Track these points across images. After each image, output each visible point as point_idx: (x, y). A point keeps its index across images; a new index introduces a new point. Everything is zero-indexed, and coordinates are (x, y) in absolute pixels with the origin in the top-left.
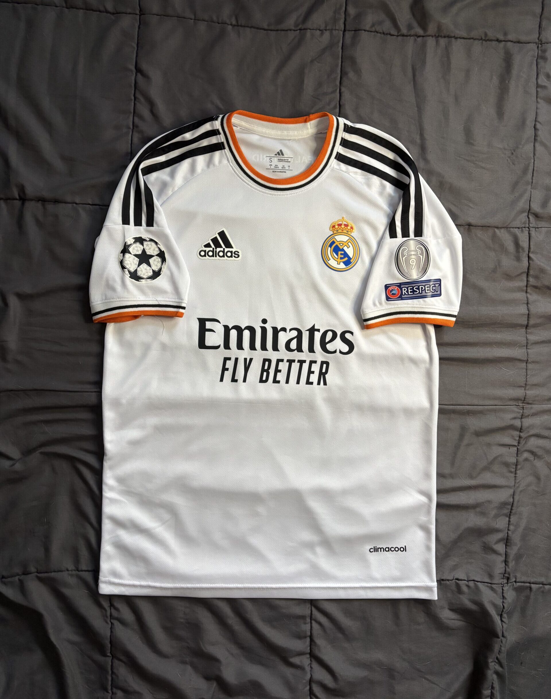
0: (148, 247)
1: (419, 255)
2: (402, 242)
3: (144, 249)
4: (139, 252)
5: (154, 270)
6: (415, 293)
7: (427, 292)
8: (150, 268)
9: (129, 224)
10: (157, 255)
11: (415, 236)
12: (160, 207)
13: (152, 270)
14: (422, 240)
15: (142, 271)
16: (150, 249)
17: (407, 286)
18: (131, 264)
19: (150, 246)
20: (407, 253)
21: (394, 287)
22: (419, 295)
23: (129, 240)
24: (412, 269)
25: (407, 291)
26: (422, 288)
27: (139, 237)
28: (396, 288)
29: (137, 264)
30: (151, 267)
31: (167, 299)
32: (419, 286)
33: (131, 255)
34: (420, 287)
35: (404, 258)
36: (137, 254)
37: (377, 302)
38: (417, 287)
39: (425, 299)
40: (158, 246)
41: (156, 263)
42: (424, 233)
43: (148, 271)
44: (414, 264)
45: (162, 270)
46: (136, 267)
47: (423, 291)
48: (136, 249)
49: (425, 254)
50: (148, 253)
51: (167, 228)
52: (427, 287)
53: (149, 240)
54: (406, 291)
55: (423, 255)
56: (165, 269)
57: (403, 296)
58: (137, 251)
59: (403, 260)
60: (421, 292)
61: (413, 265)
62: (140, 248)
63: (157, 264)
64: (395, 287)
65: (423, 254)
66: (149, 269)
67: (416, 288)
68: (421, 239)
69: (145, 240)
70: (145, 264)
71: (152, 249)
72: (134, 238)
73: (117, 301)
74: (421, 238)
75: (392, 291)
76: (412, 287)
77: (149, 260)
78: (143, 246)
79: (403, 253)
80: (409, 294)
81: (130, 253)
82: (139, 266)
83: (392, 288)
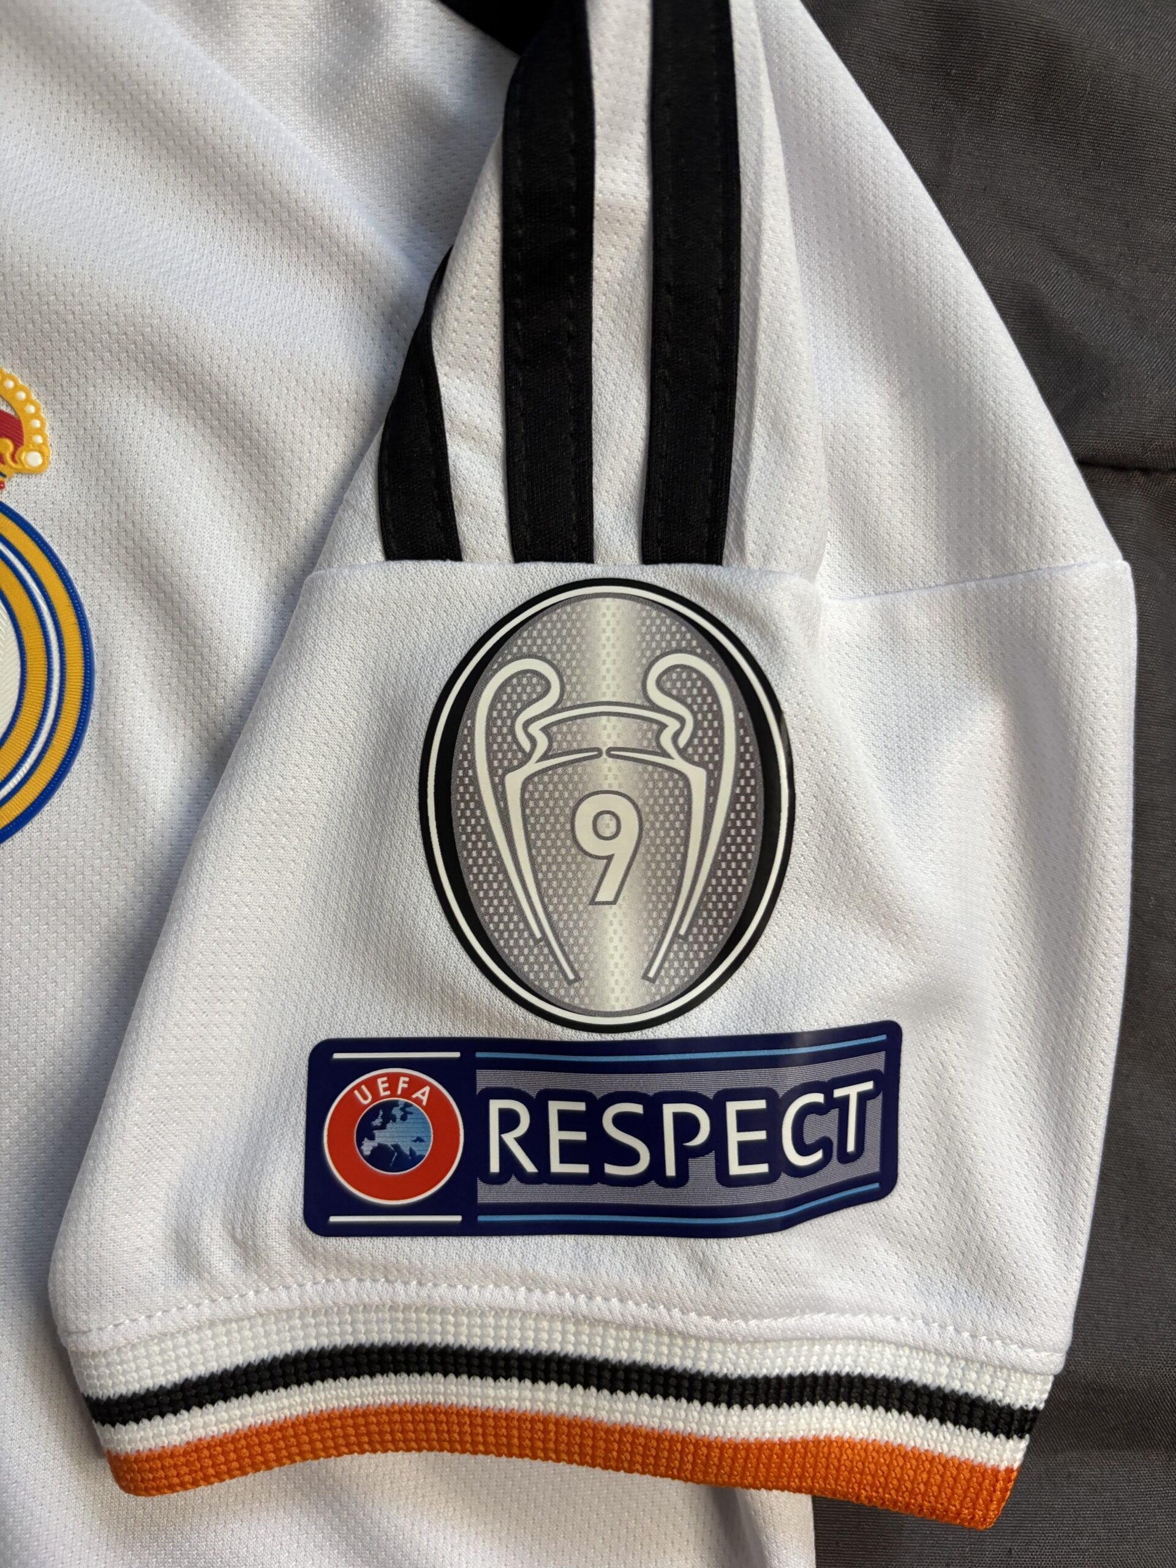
1: (678, 763)
2: (511, 606)
6: (610, 1169)
7: (735, 1168)
11: (648, 557)
14: (717, 594)
17: (533, 1082)
20: (545, 730)
21: (402, 1085)
22: (653, 1195)
24: (593, 902)
25: (535, 1144)
26: (686, 1126)
28: (423, 1094)
32: (654, 1104)
34: (669, 1110)
35: (514, 782)
37: (217, 1223)
38: (638, 1109)
39: (713, 1243)
42: (741, 522)
44: (622, 848)
47: (694, 1164)
49: (740, 757)
52: (740, 1114)
54: (520, 1141)
55: (719, 766)
57: (486, 1194)
59: (500, 796)
60: (671, 1170)
61: (610, 858)
64: (415, 1085)
65: (719, 749)
67: (623, 1122)
68: (705, 590)
74: (712, 571)
75: (377, 1122)
76: (581, 1106)
79: (512, 731)
80: (544, 1176)
83: (381, 1085)
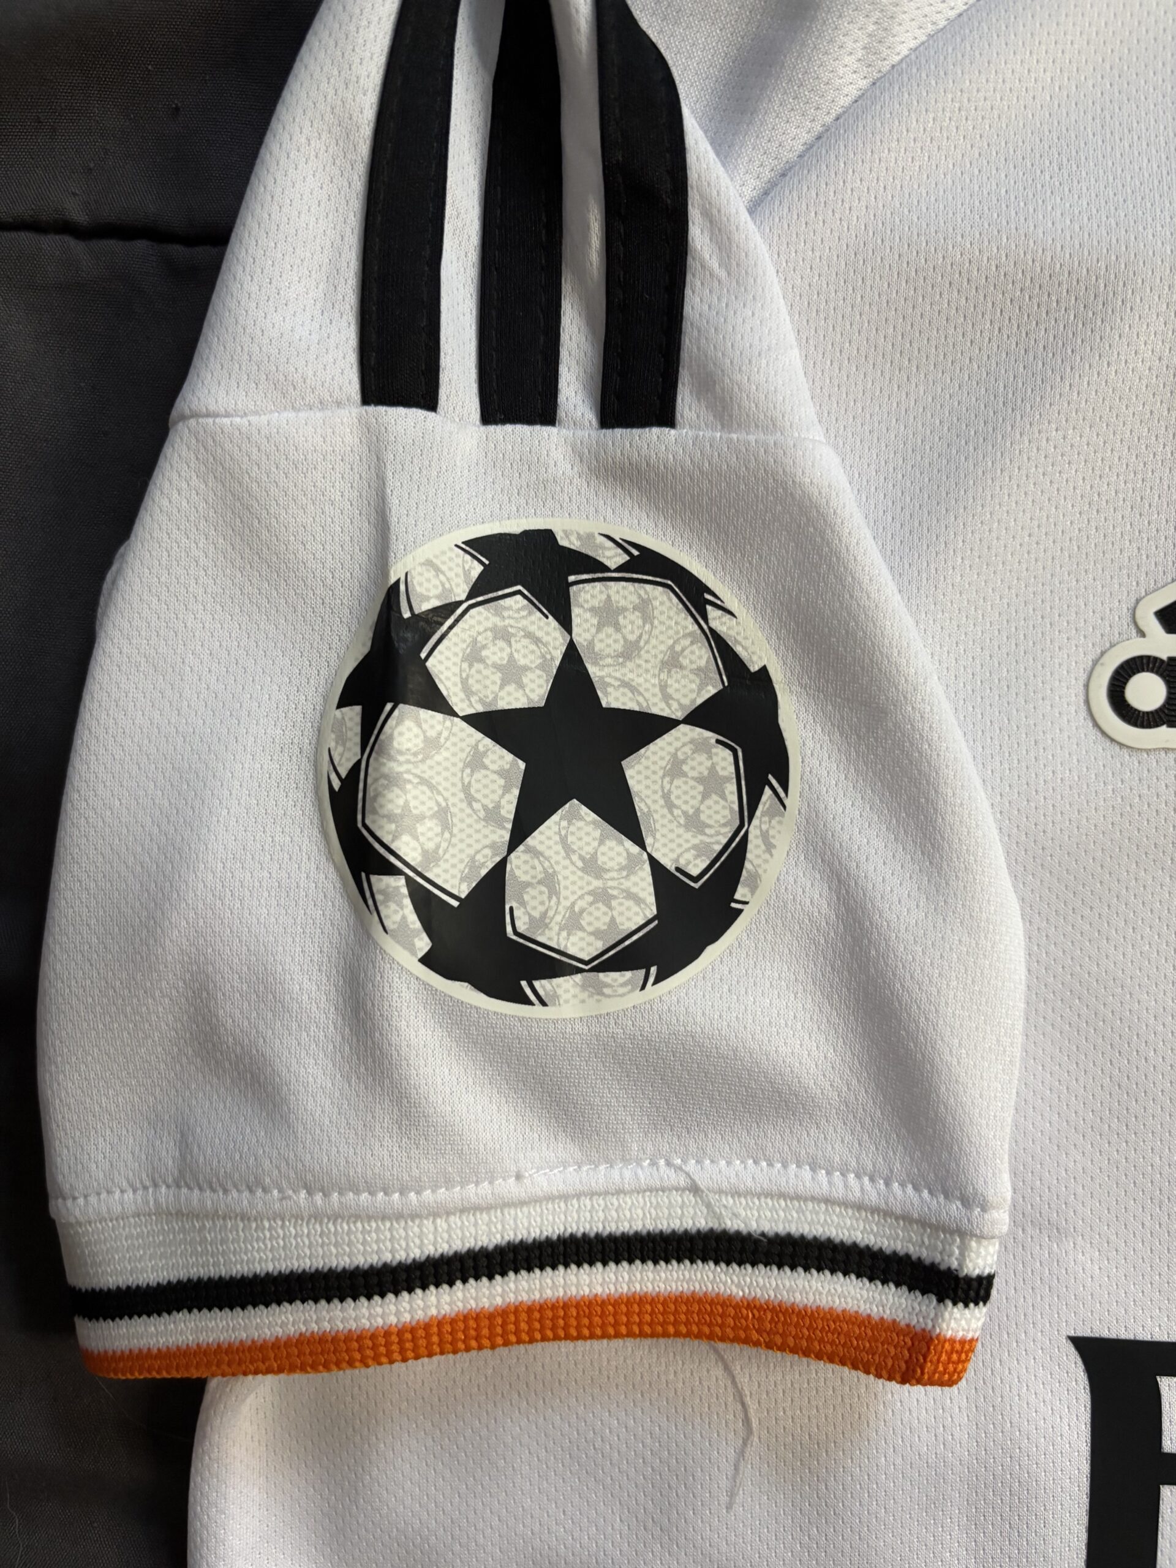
0: (610, 630)
3: (572, 654)
4: (521, 686)
5: (671, 866)
8: (635, 849)
9: (428, 400)
10: (699, 717)
12: (744, 216)
13: (647, 867)
15: (553, 892)
16: (630, 651)
18: (443, 816)
19: (631, 623)
23: (429, 563)
27: (526, 533)
29: (509, 808)
30: (640, 842)
31: (801, 1178)
33: (449, 721)
36: (503, 705)
40: (714, 624)
41: (686, 793)
43: (613, 882)
45: (747, 865)
46: (493, 846)
48: (496, 653)
50: (612, 698)
51: (816, 434)
53: (622, 558)
56: (780, 853)
58: (511, 673)
62: (537, 641)
63: (698, 811)
66: (622, 860)
69: (590, 566)
70: (584, 810)
71: (656, 647)
72: (477, 546)
73: (297, 1217)
77: (624, 763)
78: (566, 623)
81: (435, 701)
82: (522, 829)
